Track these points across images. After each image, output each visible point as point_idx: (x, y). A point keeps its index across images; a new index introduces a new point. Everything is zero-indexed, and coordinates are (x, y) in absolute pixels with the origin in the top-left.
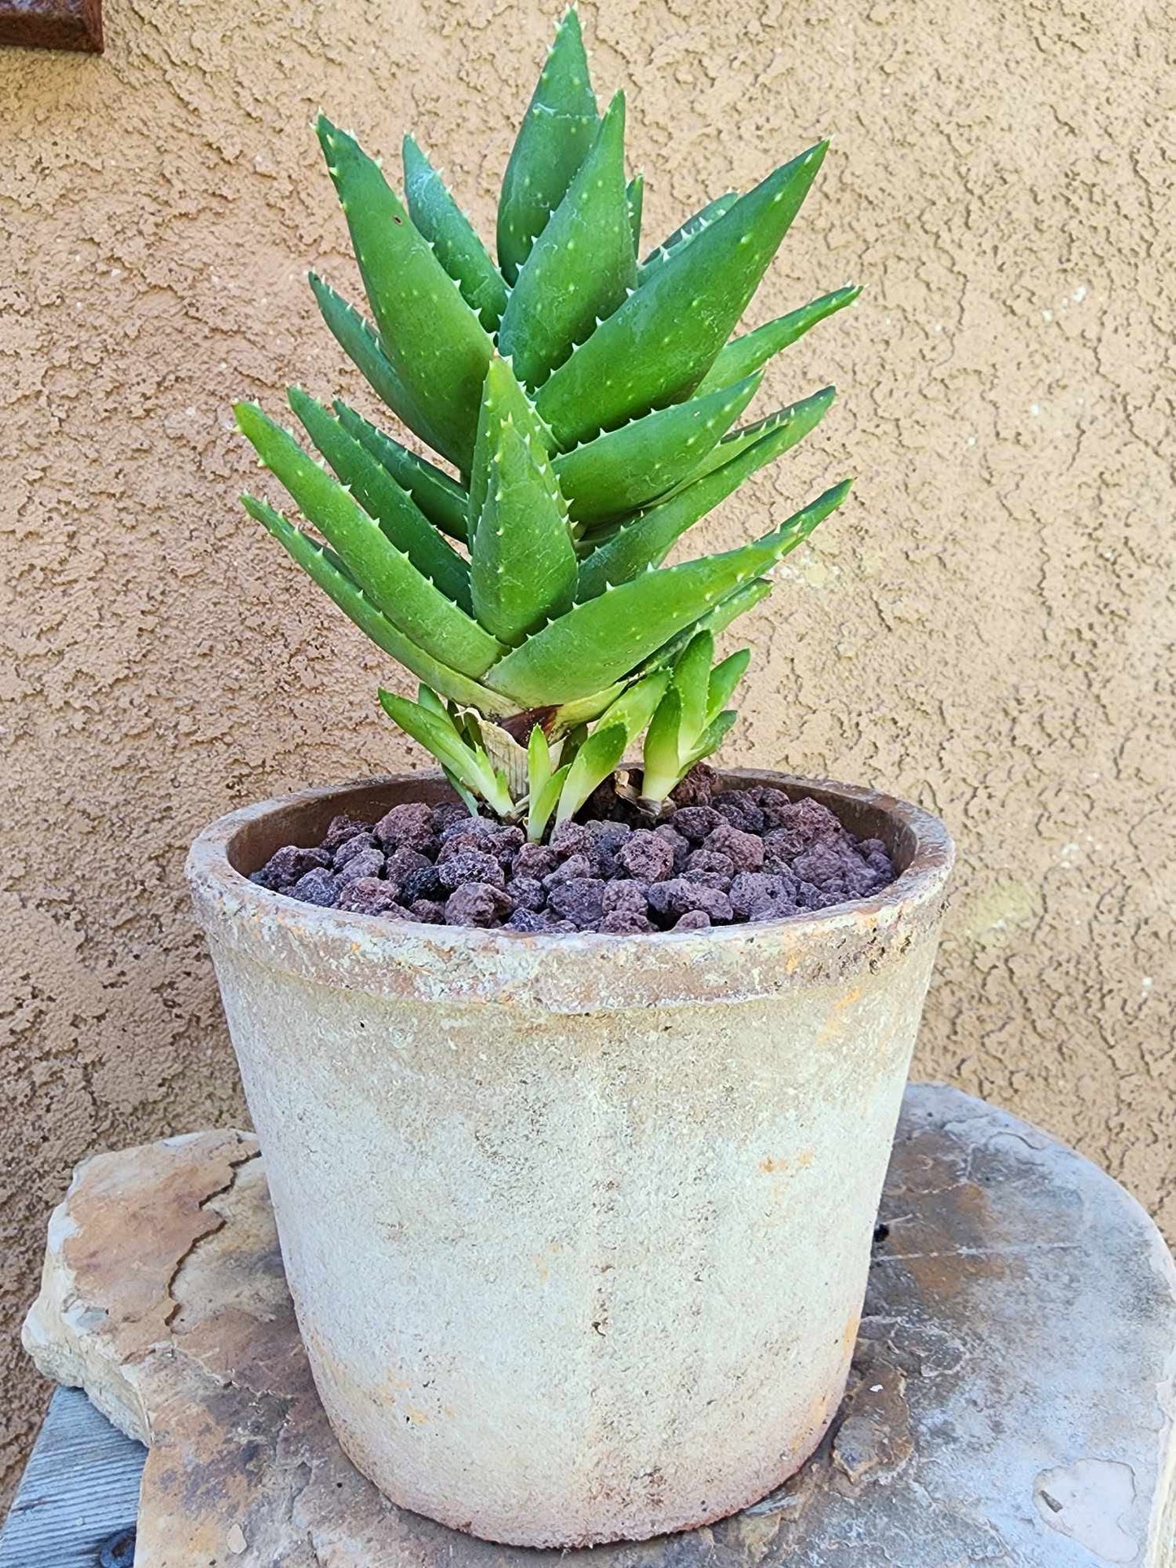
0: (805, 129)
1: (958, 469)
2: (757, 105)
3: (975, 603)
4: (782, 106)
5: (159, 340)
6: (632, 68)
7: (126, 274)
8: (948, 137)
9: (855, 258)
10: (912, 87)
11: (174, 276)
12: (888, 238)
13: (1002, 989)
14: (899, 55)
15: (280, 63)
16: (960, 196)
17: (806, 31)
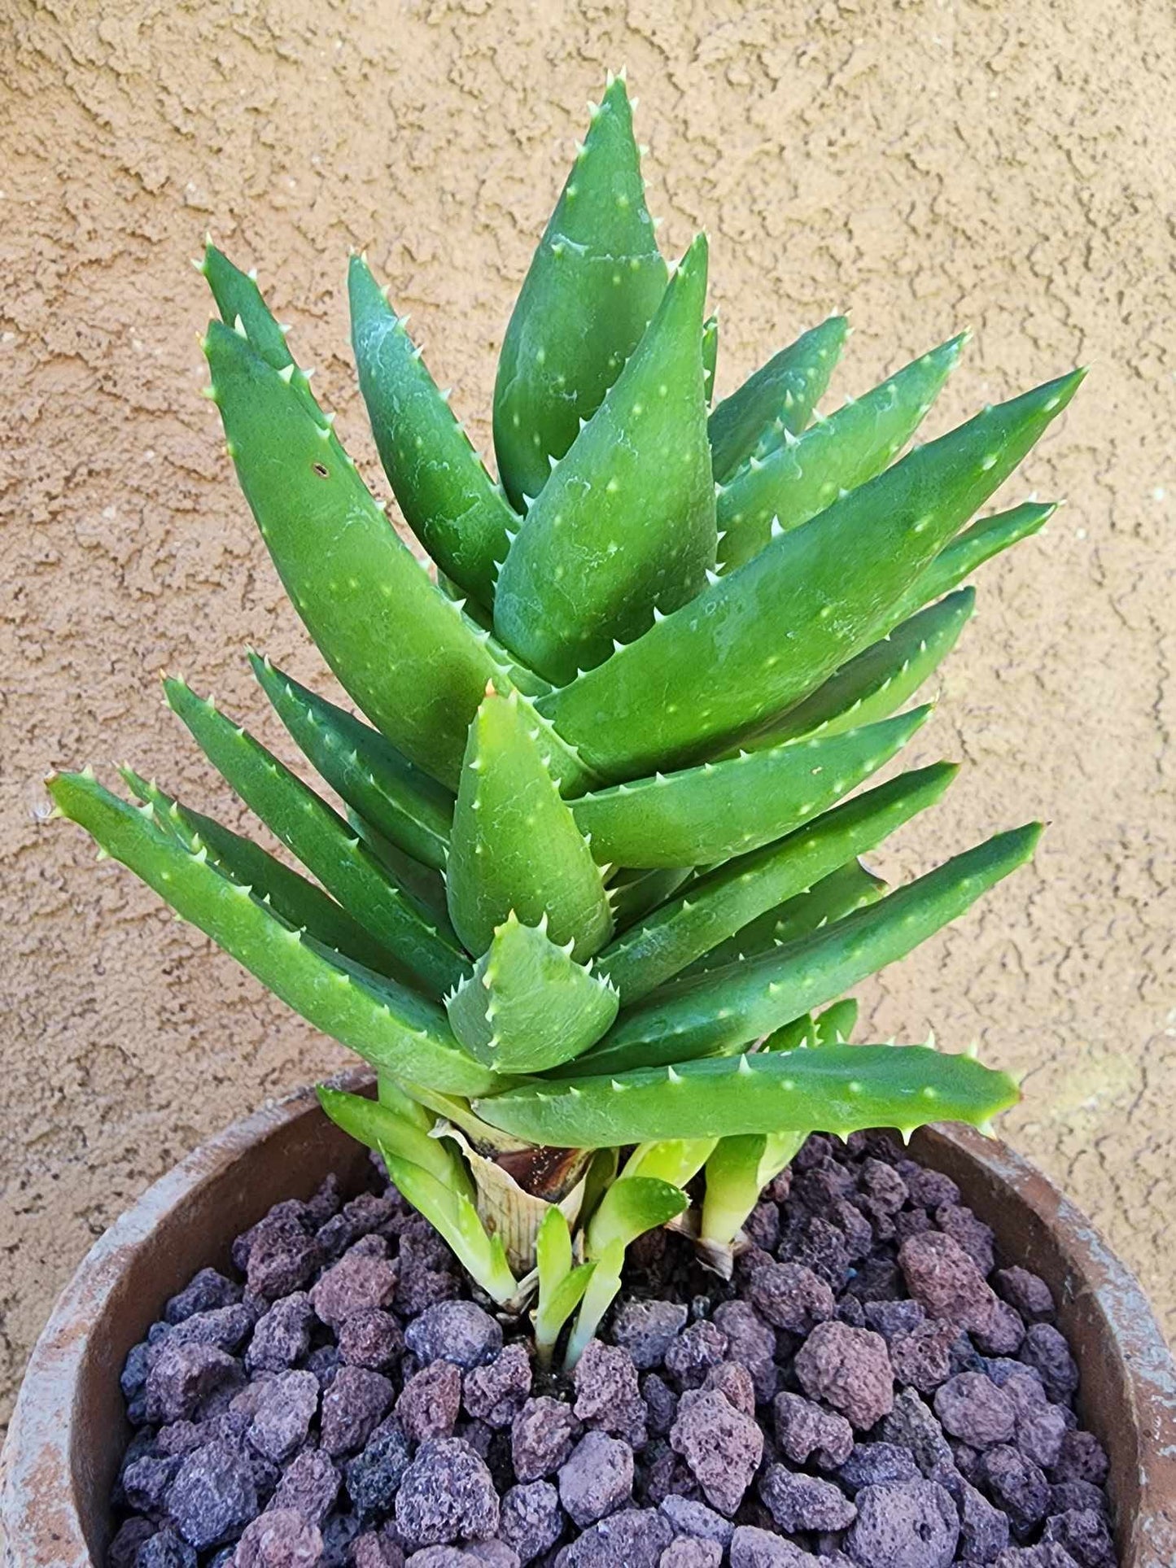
0: (890, 144)
1: (1063, 569)
2: (830, 112)
3: (1077, 728)
4: (861, 115)
5: (66, 423)
6: (672, 67)
7: (21, 339)
8: (1068, 154)
9: (947, 308)
10: (1024, 89)
11: (84, 342)
12: (989, 282)
13: (1091, 1176)
14: (1010, 48)
15: (217, 62)
16: (1079, 229)
17: (895, 16)
